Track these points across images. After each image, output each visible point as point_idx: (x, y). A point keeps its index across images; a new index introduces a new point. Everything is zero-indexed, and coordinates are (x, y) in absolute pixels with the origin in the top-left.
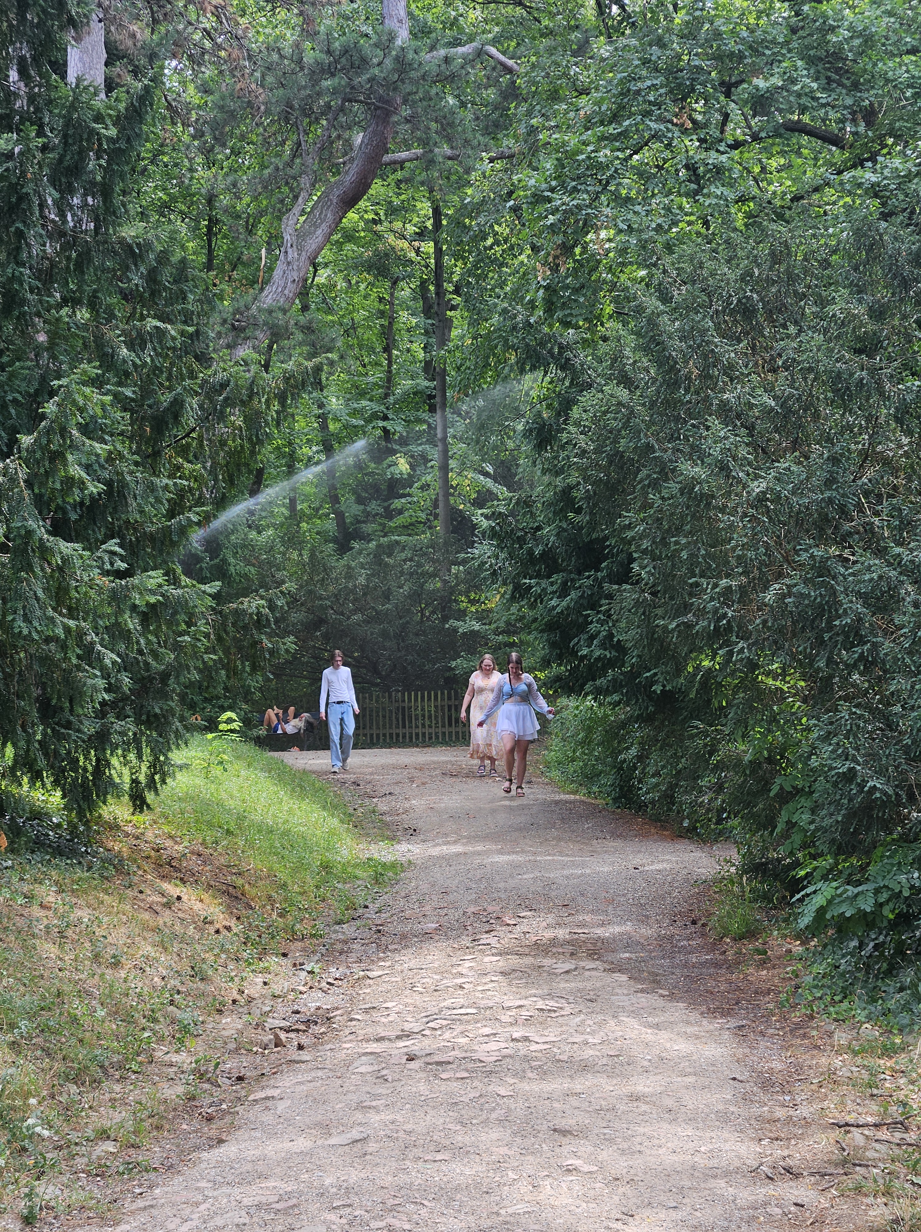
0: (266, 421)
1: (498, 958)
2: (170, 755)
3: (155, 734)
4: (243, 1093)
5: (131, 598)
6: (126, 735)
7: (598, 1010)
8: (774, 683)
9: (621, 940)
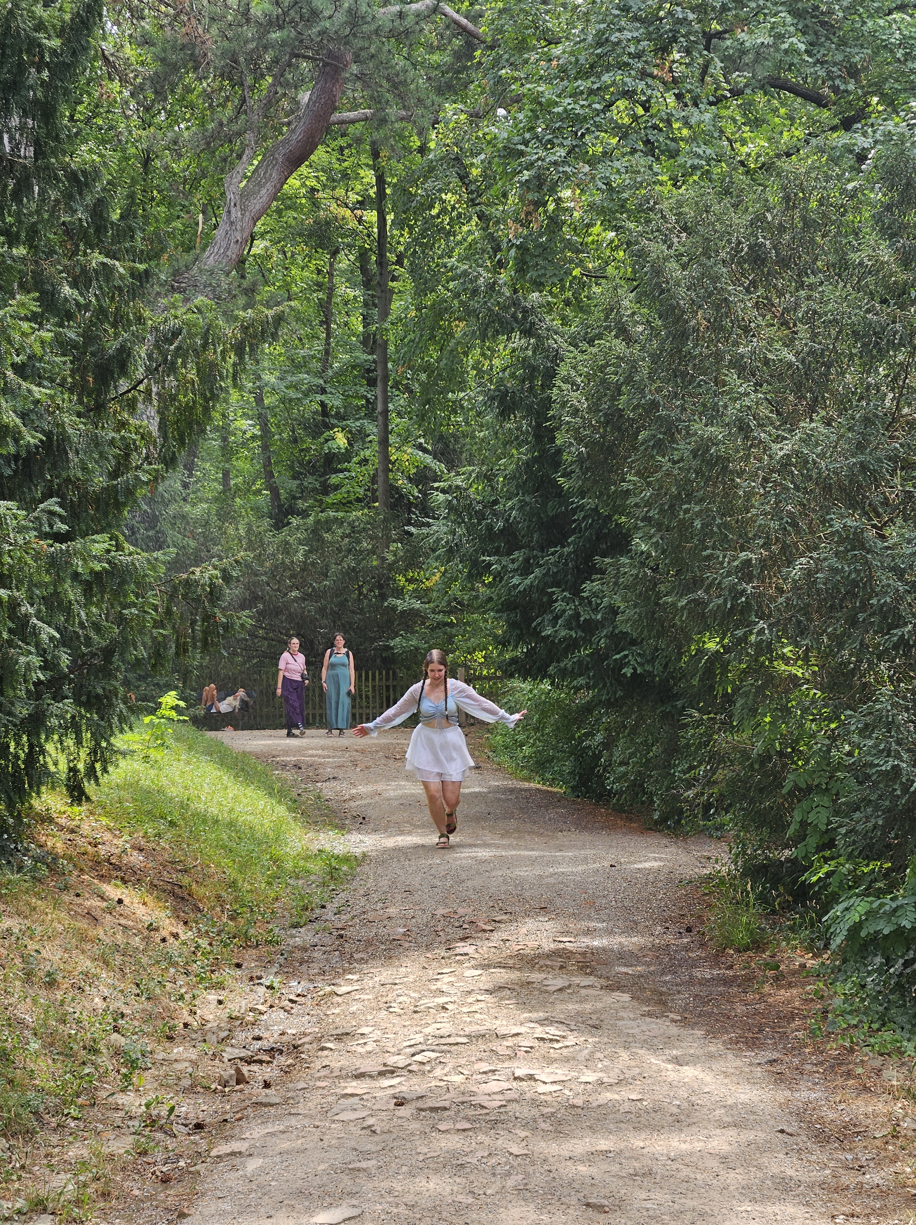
0: (221, 376)
1: (479, 972)
2: (112, 740)
3: (96, 717)
4: (203, 1145)
5: (72, 565)
6: (64, 718)
7: (606, 1040)
8: (787, 668)
9: (612, 951)
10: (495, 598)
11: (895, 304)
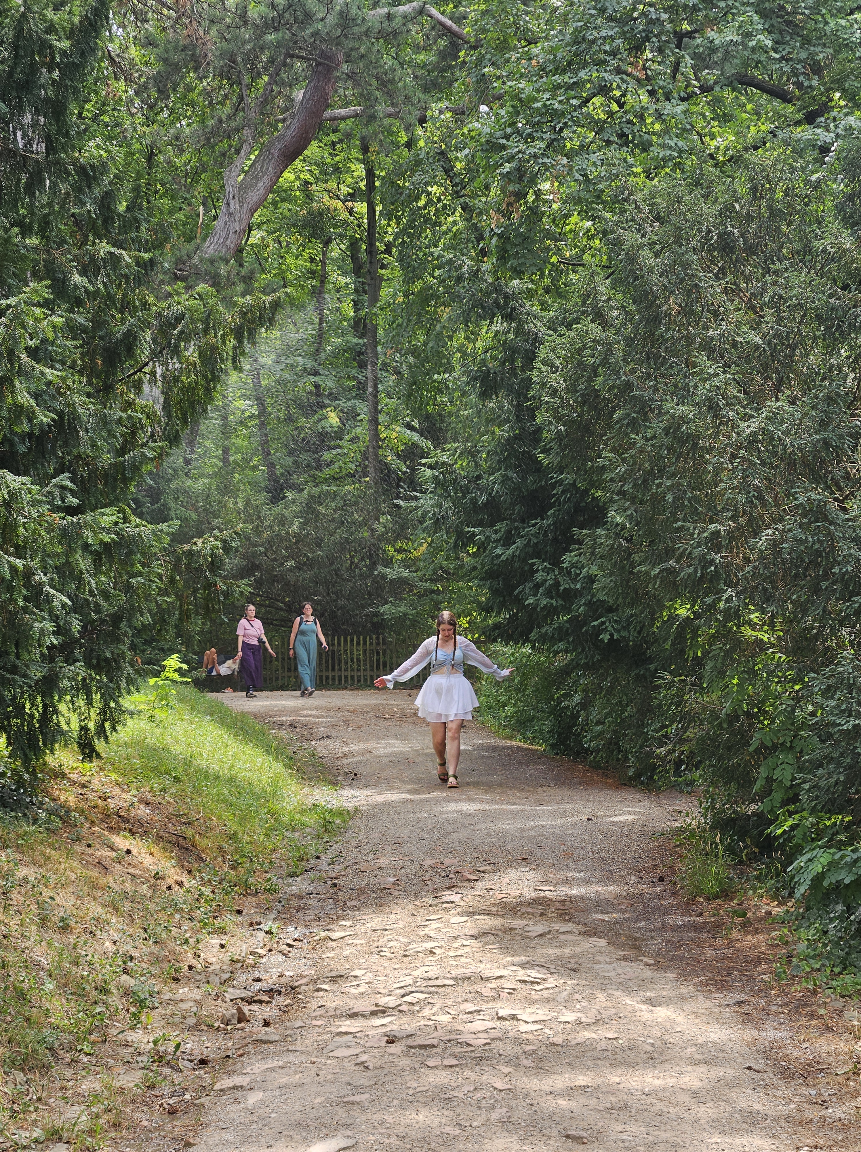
0: (221, 358)
1: (465, 918)
2: (120, 700)
3: (105, 679)
4: (207, 1079)
5: (83, 537)
6: (75, 680)
7: (584, 982)
8: (753, 633)
9: (589, 899)
10: (479, 567)
11: (856, 289)
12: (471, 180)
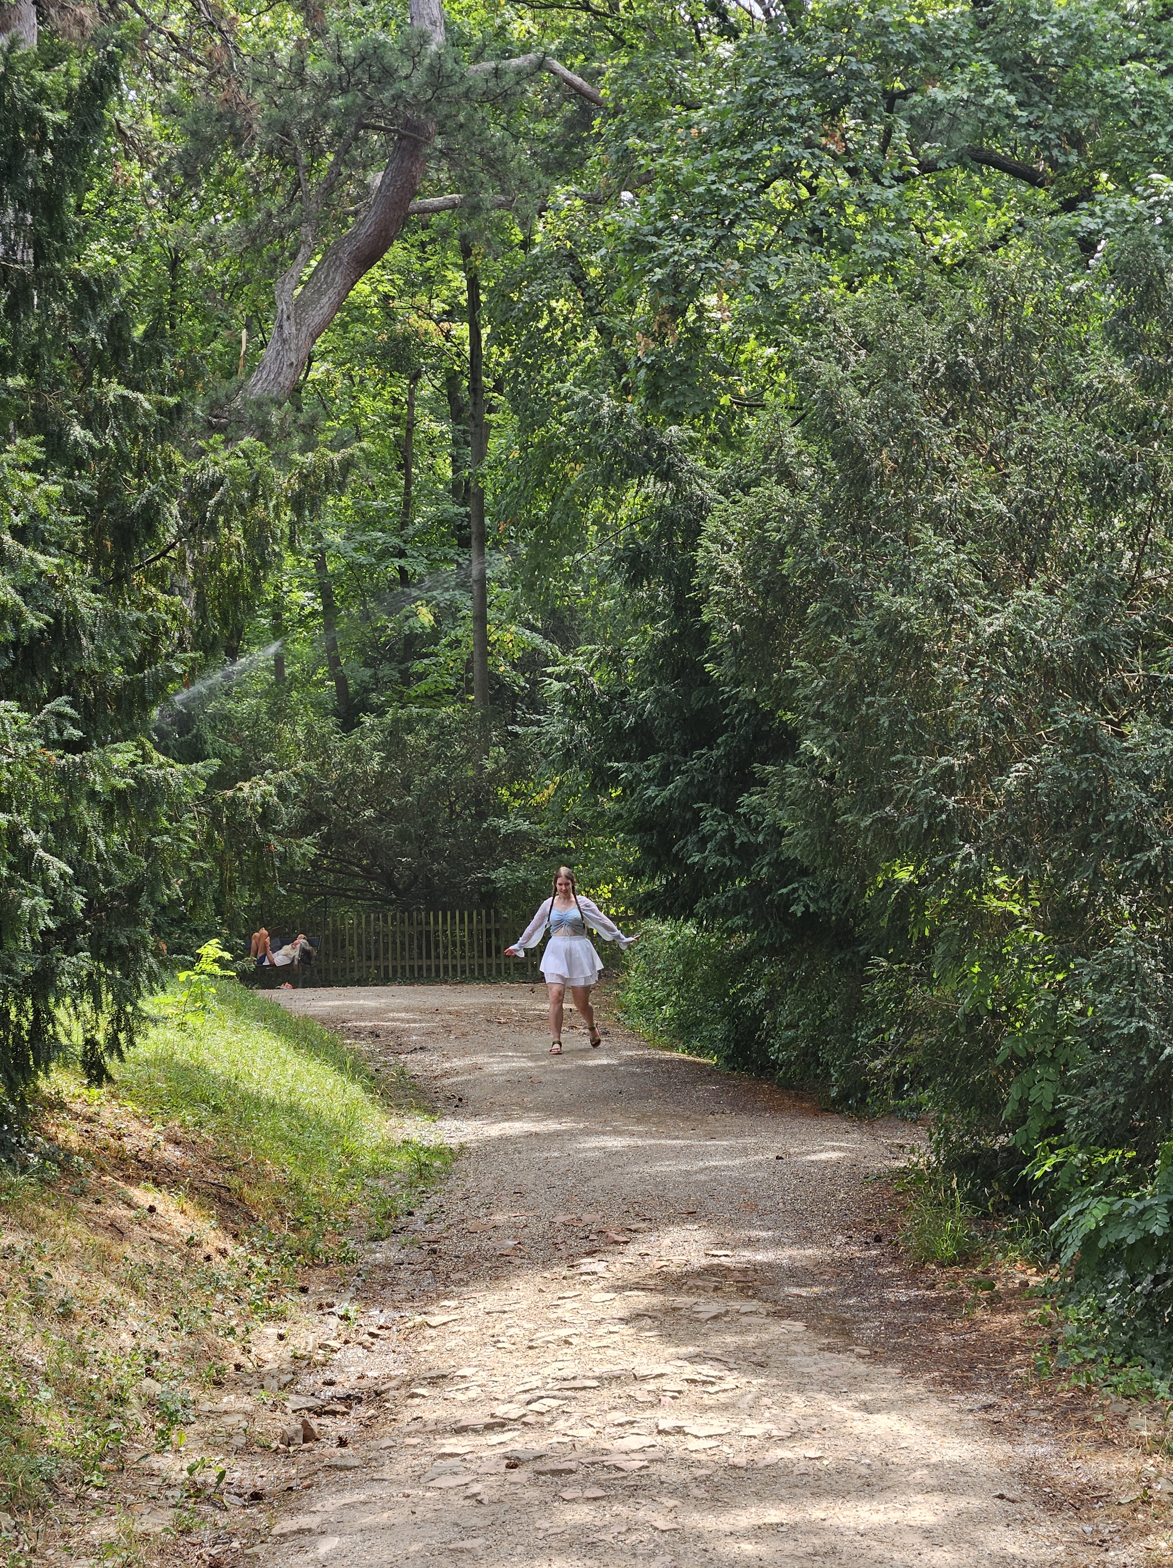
0: (274, 538)
1: (612, 1295)
2: (140, 1003)
3: (118, 974)
4: (263, 1521)
5: (88, 782)
6: (78, 976)
7: (775, 1381)
8: (999, 903)
9: (780, 1266)
10: (625, 815)
11: (1133, 438)
12: (610, 292)
